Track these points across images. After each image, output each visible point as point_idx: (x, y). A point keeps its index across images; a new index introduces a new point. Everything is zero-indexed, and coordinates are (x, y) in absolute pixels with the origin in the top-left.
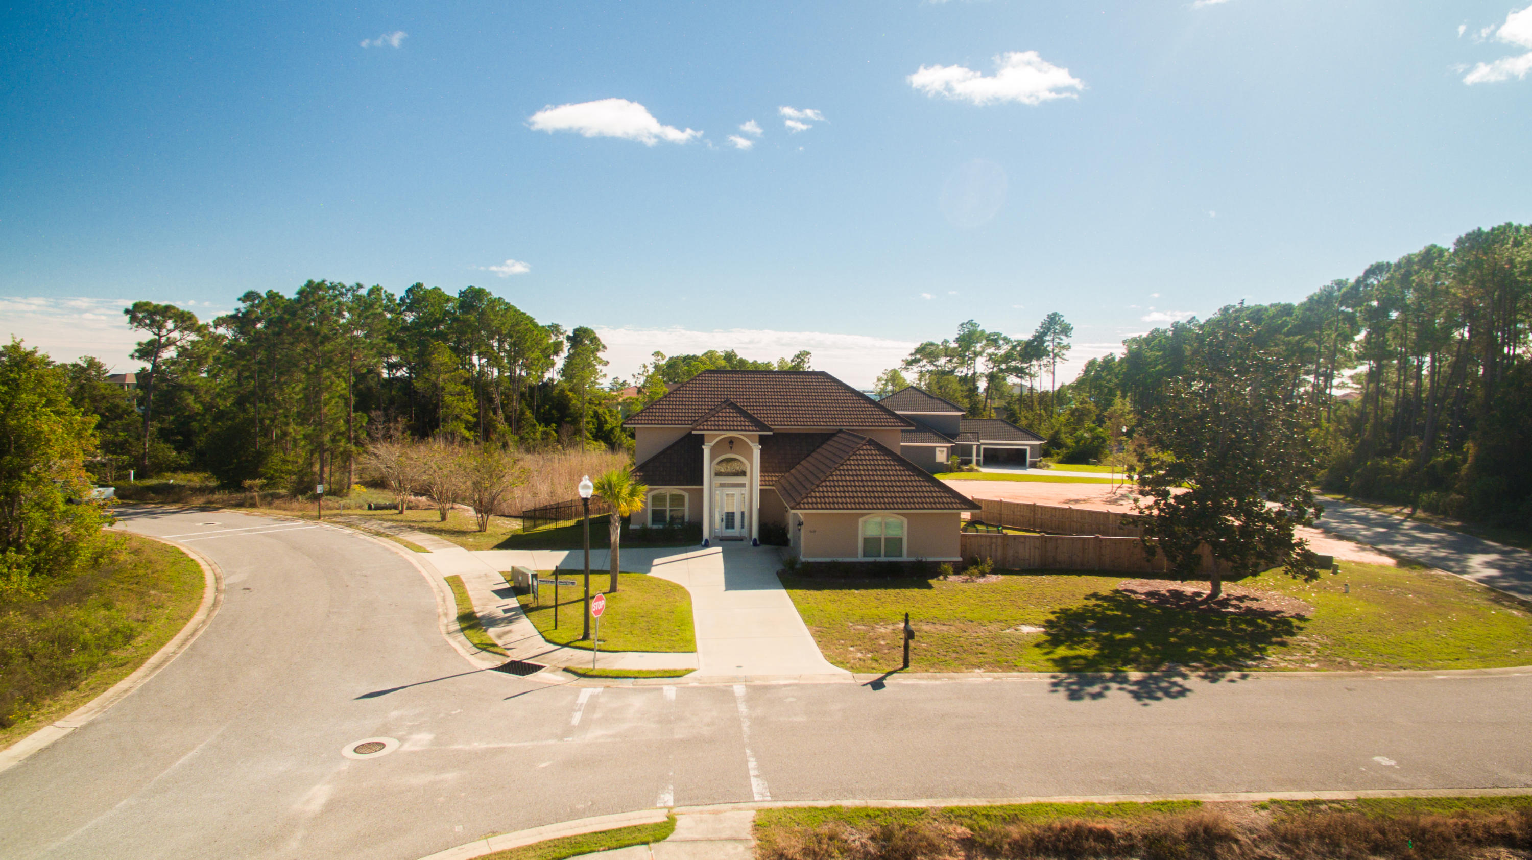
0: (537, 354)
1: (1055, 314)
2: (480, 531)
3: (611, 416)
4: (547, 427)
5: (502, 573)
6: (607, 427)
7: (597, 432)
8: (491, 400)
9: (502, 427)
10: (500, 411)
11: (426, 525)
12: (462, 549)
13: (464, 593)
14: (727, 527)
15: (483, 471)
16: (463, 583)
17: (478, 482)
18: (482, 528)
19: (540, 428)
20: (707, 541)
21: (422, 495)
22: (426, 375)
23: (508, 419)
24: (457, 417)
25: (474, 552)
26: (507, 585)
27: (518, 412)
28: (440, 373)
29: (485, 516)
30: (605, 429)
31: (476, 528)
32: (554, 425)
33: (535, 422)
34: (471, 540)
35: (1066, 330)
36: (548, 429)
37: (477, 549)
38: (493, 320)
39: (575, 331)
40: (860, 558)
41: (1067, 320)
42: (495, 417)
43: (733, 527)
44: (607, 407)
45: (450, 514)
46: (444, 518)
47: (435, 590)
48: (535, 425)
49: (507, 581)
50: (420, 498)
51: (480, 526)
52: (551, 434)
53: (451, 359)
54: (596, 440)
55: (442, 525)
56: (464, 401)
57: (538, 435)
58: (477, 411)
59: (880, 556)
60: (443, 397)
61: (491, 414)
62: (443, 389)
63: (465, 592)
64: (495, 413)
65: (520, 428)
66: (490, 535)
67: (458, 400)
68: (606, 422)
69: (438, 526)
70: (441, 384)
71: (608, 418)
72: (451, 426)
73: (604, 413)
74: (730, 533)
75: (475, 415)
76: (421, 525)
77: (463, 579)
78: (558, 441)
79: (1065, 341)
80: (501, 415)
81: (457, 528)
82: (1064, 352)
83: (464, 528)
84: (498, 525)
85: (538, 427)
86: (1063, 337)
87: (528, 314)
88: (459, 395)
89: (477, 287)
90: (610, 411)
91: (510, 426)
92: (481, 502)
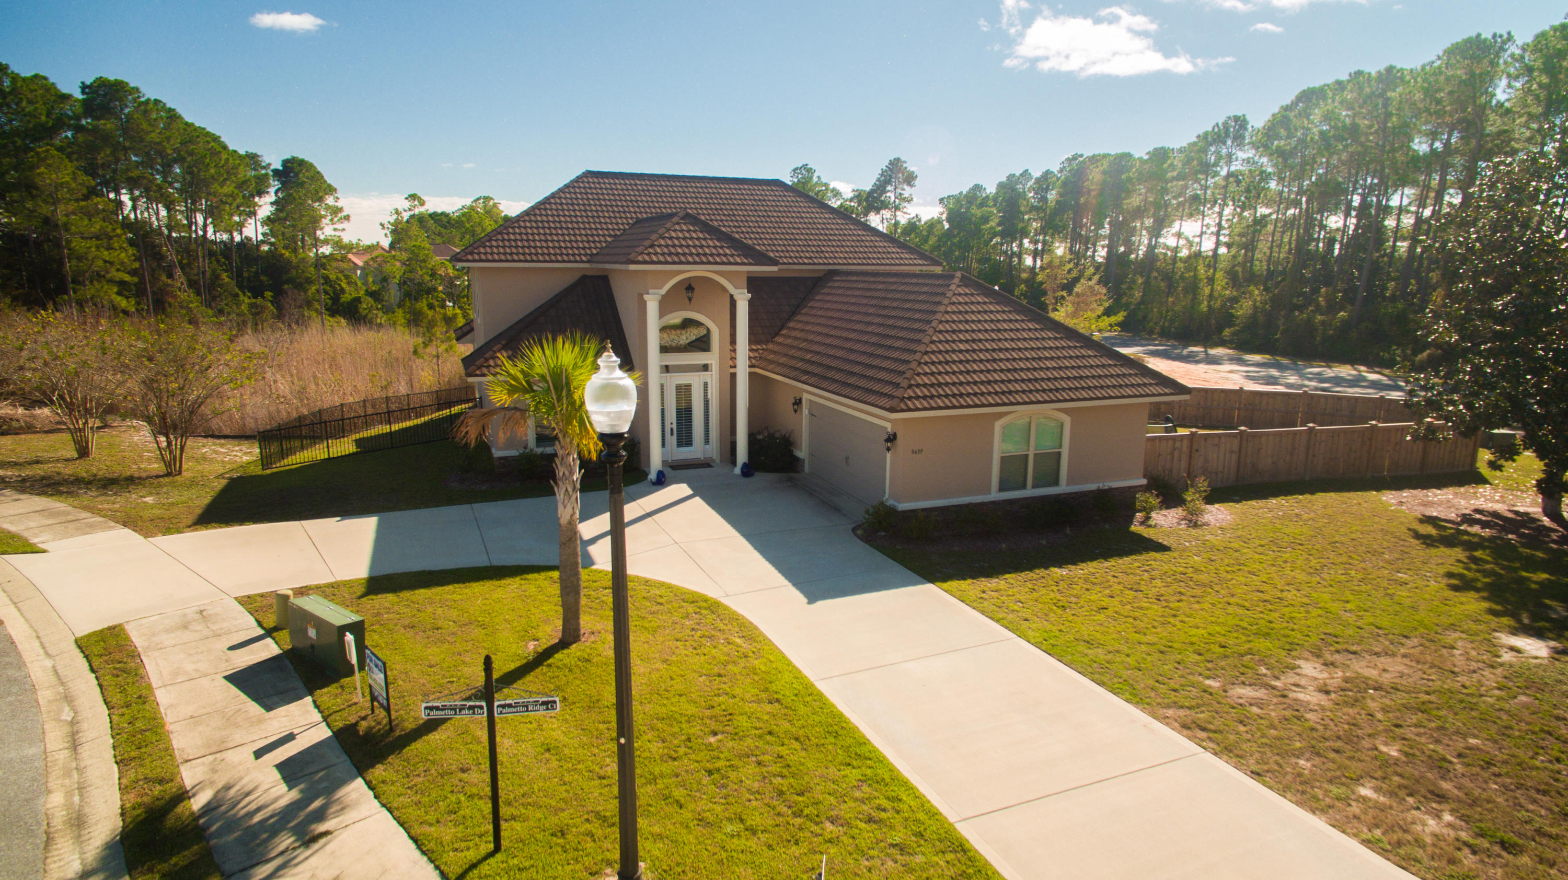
0: (228, 188)
1: (898, 160)
2: (168, 474)
3: (349, 283)
4: (255, 297)
5: (247, 602)
6: (346, 298)
7: (333, 304)
8: (160, 257)
9: (186, 295)
10: (179, 272)
11: (38, 471)
12: (127, 531)
13: (142, 699)
14: (680, 444)
15: (160, 358)
16: (135, 655)
17: (152, 381)
18: (172, 469)
19: (246, 300)
20: (661, 474)
21: (41, 404)
22: (29, 205)
23: (192, 284)
24: (99, 276)
25: (160, 540)
26: (269, 649)
27: (208, 275)
28: (56, 202)
29: (176, 443)
30: (343, 300)
31: (157, 467)
32: (268, 294)
33: (237, 290)
34: (149, 500)
35: (910, 179)
36: (259, 301)
37: (167, 531)
38: (148, 133)
39: (285, 163)
40: (995, 495)
41: (911, 167)
42: (169, 281)
43: (689, 443)
44: (342, 272)
45: (96, 441)
46: (83, 452)
47: (45, 696)
48: (237, 295)
49: (270, 632)
50: (38, 411)
51: (168, 465)
52: (267, 308)
53: (74, 179)
54: (332, 315)
55: (80, 469)
56: (109, 248)
57: (244, 307)
58: (136, 265)
59: (1024, 486)
60: (69, 242)
61: (164, 278)
62: (66, 227)
63: (145, 698)
64: (170, 276)
65: (214, 298)
66: (193, 483)
67: (97, 247)
68: (343, 291)
69: (68, 470)
70: (61, 218)
71: (344, 285)
72: (89, 291)
73: (338, 278)
74: (685, 453)
75: (133, 273)
76: (26, 472)
77: (138, 640)
78: (280, 316)
79: (907, 191)
80: (180, 277)
81: (117, 471)
82: (906, 204)
83: (133, 470)
84: (204, 458)
85: (242, 297)
86: (905, 187)
87: (209, 129)
88: (98, 238)
89: (112, 78)
90: (347, 277)
91: (198, 294)
92: (163, 419)
